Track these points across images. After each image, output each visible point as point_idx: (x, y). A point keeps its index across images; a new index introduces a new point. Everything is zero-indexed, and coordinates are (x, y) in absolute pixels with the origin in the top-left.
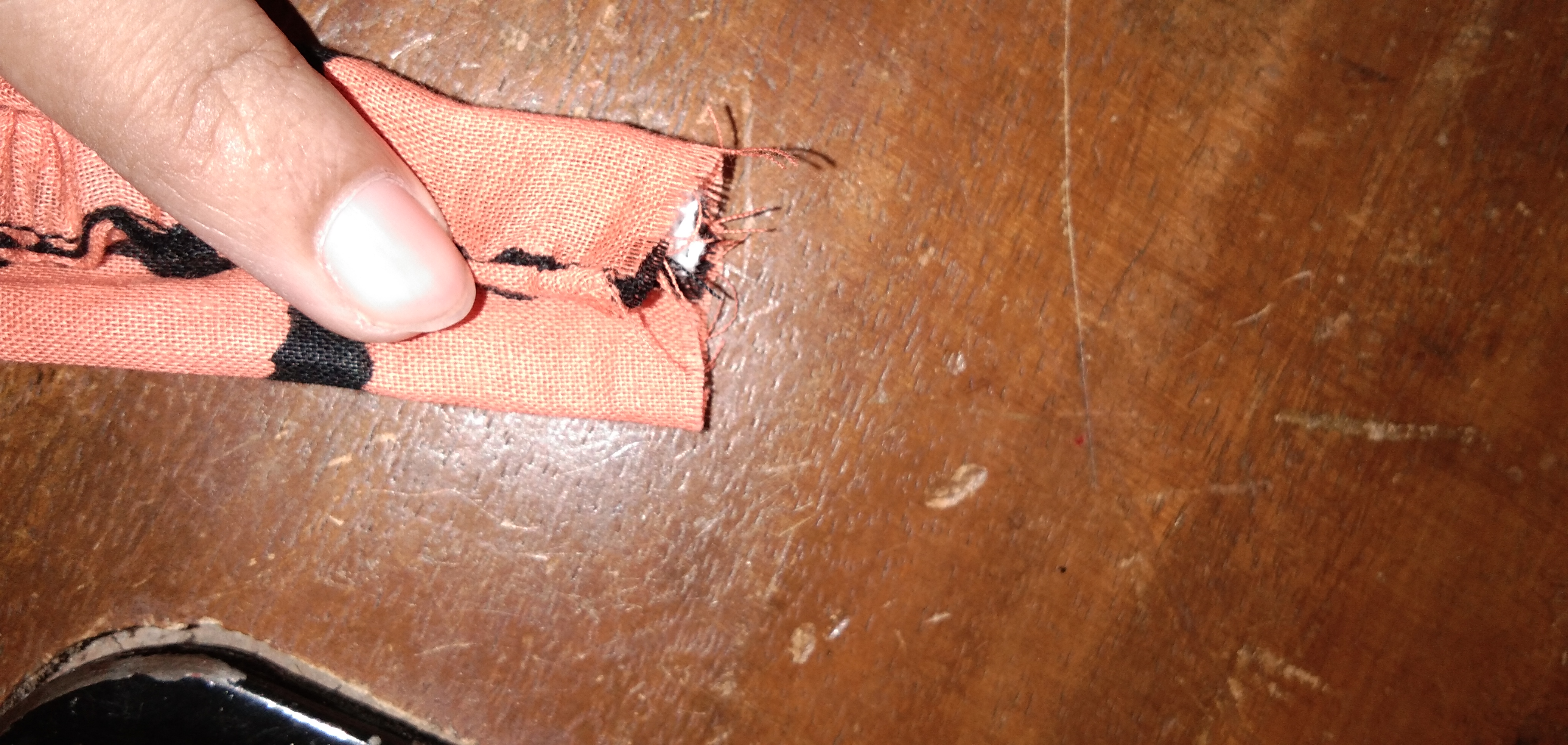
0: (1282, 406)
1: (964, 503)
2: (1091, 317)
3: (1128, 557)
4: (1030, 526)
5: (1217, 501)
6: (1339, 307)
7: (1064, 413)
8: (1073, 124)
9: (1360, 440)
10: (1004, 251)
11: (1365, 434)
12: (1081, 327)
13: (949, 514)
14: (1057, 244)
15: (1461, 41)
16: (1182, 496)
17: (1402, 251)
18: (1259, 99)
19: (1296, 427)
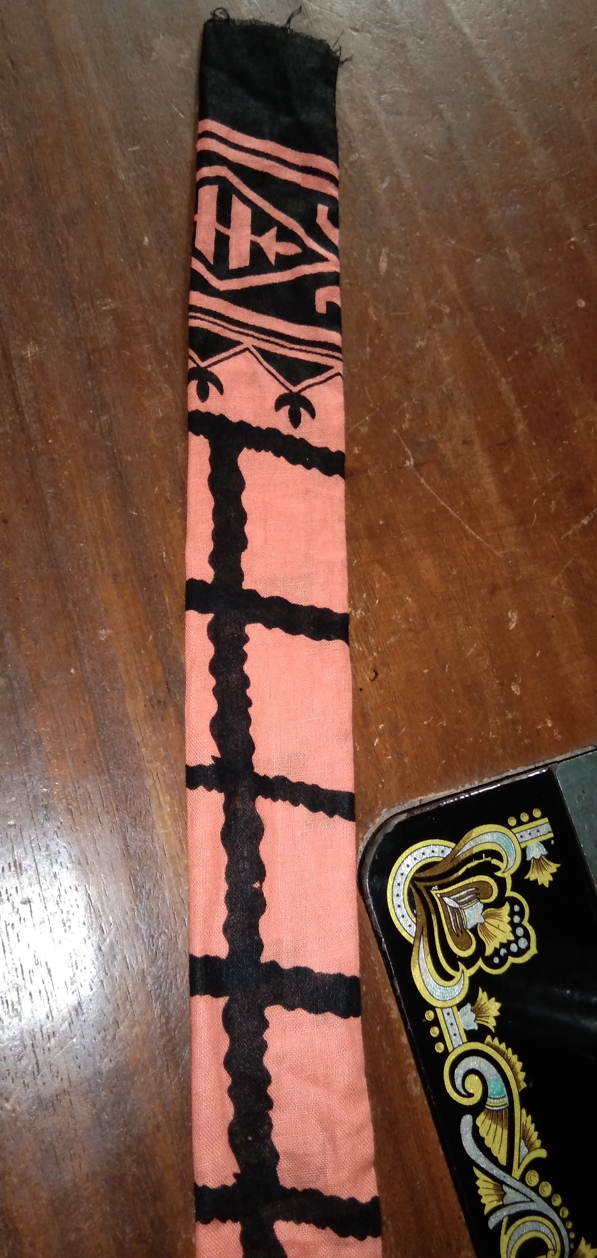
0: (560, 535)
1: (517, 621)
2: (502, 552)
3: (563, 600)
4: (536, 613)
5: (568, 569)
6: (550, 501)
7: (517, 580)
8: (455, 512)
9: (584, 526)
10: (469, 554)
11: (583, 523)
12: (502, 556)
13: (516, 627)
14: (478, 543)
15: (516, 418)
16: (560, 575)
17: (550, 476)
18: (488, 470)
19: (568, 536)
